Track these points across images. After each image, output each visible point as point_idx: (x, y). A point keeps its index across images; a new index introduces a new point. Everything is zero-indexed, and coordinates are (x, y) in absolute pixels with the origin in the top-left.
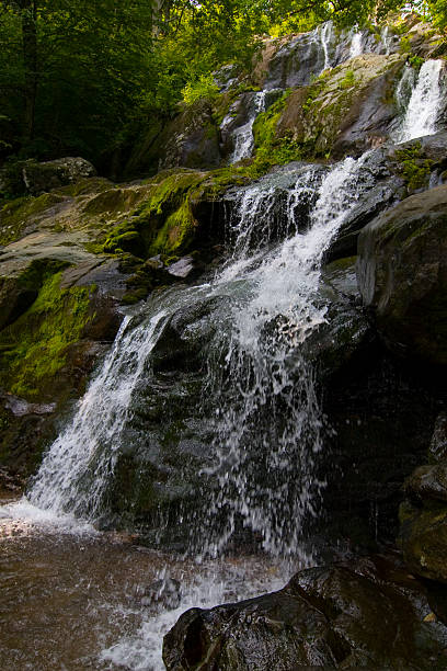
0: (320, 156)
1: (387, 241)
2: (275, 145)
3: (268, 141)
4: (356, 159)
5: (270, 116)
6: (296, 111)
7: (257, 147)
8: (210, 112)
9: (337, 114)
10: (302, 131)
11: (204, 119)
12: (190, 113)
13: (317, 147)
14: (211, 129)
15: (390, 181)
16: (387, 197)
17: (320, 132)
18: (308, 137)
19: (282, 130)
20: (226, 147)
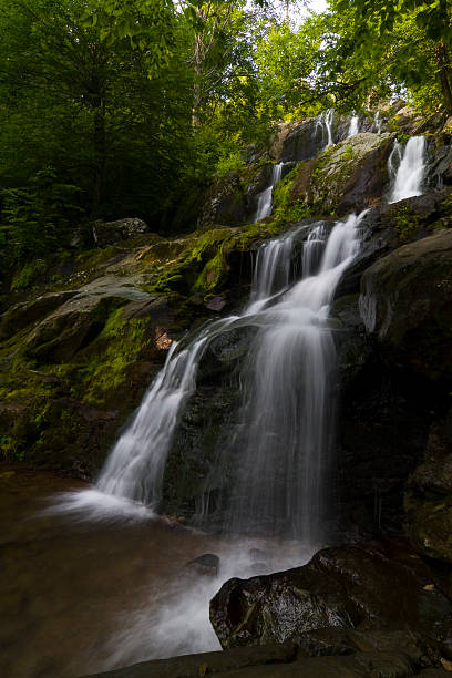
0: (326, 213)
1: (386, 281)
2: (290, 205)
3: (284, 202)
4: (357, 215)
5: (286, 183)
6: (307, 178)
7: (275, 207)
8: (238, 181)
9: (339, 180)
10: (311, 195)
11: (233, 186)
12: (222, 182)
13: (324, 206)
14: (238, 195)
15: (386, 233)
16: (383, 246)
17: (326, 195)
18: (317, 198)
19: (295, 193)
20: (250, 208)
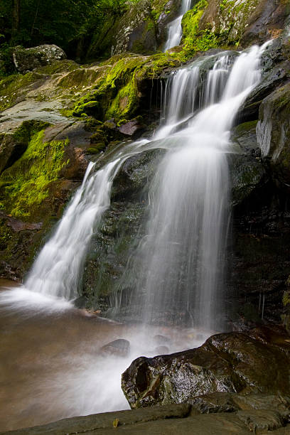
0: (231, 44)
1: (282, 109)
2: (198, 35)
3: (193, 32)
4: (260, 45)
5: (195, 13)
6: (215, 8)
7: (184, 37)
8: (150, 10)
9: (246, 11)
10: (219, 24)
11: (145, 15)
12: (135, 11)
13: (230, 37)
14: (150, 24)
15: (285, 64)
16: (281, 76)
17: (232, 26)
18: (224, 29)
19: (203, 24)
20: (160, 38)
